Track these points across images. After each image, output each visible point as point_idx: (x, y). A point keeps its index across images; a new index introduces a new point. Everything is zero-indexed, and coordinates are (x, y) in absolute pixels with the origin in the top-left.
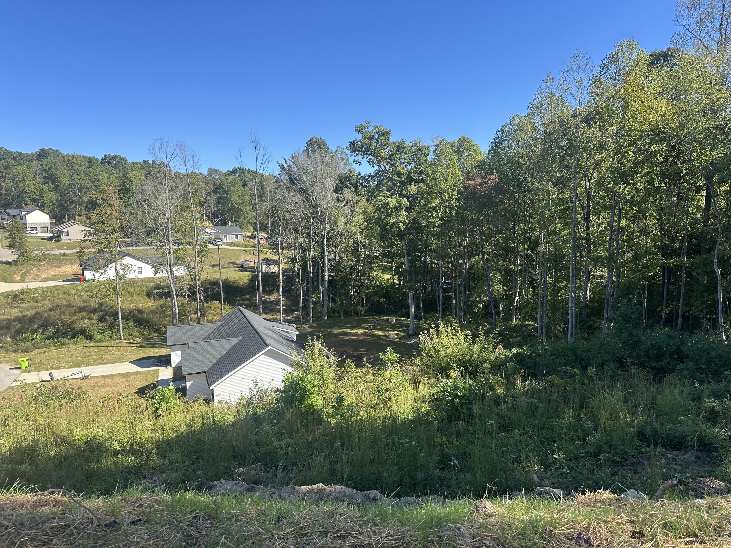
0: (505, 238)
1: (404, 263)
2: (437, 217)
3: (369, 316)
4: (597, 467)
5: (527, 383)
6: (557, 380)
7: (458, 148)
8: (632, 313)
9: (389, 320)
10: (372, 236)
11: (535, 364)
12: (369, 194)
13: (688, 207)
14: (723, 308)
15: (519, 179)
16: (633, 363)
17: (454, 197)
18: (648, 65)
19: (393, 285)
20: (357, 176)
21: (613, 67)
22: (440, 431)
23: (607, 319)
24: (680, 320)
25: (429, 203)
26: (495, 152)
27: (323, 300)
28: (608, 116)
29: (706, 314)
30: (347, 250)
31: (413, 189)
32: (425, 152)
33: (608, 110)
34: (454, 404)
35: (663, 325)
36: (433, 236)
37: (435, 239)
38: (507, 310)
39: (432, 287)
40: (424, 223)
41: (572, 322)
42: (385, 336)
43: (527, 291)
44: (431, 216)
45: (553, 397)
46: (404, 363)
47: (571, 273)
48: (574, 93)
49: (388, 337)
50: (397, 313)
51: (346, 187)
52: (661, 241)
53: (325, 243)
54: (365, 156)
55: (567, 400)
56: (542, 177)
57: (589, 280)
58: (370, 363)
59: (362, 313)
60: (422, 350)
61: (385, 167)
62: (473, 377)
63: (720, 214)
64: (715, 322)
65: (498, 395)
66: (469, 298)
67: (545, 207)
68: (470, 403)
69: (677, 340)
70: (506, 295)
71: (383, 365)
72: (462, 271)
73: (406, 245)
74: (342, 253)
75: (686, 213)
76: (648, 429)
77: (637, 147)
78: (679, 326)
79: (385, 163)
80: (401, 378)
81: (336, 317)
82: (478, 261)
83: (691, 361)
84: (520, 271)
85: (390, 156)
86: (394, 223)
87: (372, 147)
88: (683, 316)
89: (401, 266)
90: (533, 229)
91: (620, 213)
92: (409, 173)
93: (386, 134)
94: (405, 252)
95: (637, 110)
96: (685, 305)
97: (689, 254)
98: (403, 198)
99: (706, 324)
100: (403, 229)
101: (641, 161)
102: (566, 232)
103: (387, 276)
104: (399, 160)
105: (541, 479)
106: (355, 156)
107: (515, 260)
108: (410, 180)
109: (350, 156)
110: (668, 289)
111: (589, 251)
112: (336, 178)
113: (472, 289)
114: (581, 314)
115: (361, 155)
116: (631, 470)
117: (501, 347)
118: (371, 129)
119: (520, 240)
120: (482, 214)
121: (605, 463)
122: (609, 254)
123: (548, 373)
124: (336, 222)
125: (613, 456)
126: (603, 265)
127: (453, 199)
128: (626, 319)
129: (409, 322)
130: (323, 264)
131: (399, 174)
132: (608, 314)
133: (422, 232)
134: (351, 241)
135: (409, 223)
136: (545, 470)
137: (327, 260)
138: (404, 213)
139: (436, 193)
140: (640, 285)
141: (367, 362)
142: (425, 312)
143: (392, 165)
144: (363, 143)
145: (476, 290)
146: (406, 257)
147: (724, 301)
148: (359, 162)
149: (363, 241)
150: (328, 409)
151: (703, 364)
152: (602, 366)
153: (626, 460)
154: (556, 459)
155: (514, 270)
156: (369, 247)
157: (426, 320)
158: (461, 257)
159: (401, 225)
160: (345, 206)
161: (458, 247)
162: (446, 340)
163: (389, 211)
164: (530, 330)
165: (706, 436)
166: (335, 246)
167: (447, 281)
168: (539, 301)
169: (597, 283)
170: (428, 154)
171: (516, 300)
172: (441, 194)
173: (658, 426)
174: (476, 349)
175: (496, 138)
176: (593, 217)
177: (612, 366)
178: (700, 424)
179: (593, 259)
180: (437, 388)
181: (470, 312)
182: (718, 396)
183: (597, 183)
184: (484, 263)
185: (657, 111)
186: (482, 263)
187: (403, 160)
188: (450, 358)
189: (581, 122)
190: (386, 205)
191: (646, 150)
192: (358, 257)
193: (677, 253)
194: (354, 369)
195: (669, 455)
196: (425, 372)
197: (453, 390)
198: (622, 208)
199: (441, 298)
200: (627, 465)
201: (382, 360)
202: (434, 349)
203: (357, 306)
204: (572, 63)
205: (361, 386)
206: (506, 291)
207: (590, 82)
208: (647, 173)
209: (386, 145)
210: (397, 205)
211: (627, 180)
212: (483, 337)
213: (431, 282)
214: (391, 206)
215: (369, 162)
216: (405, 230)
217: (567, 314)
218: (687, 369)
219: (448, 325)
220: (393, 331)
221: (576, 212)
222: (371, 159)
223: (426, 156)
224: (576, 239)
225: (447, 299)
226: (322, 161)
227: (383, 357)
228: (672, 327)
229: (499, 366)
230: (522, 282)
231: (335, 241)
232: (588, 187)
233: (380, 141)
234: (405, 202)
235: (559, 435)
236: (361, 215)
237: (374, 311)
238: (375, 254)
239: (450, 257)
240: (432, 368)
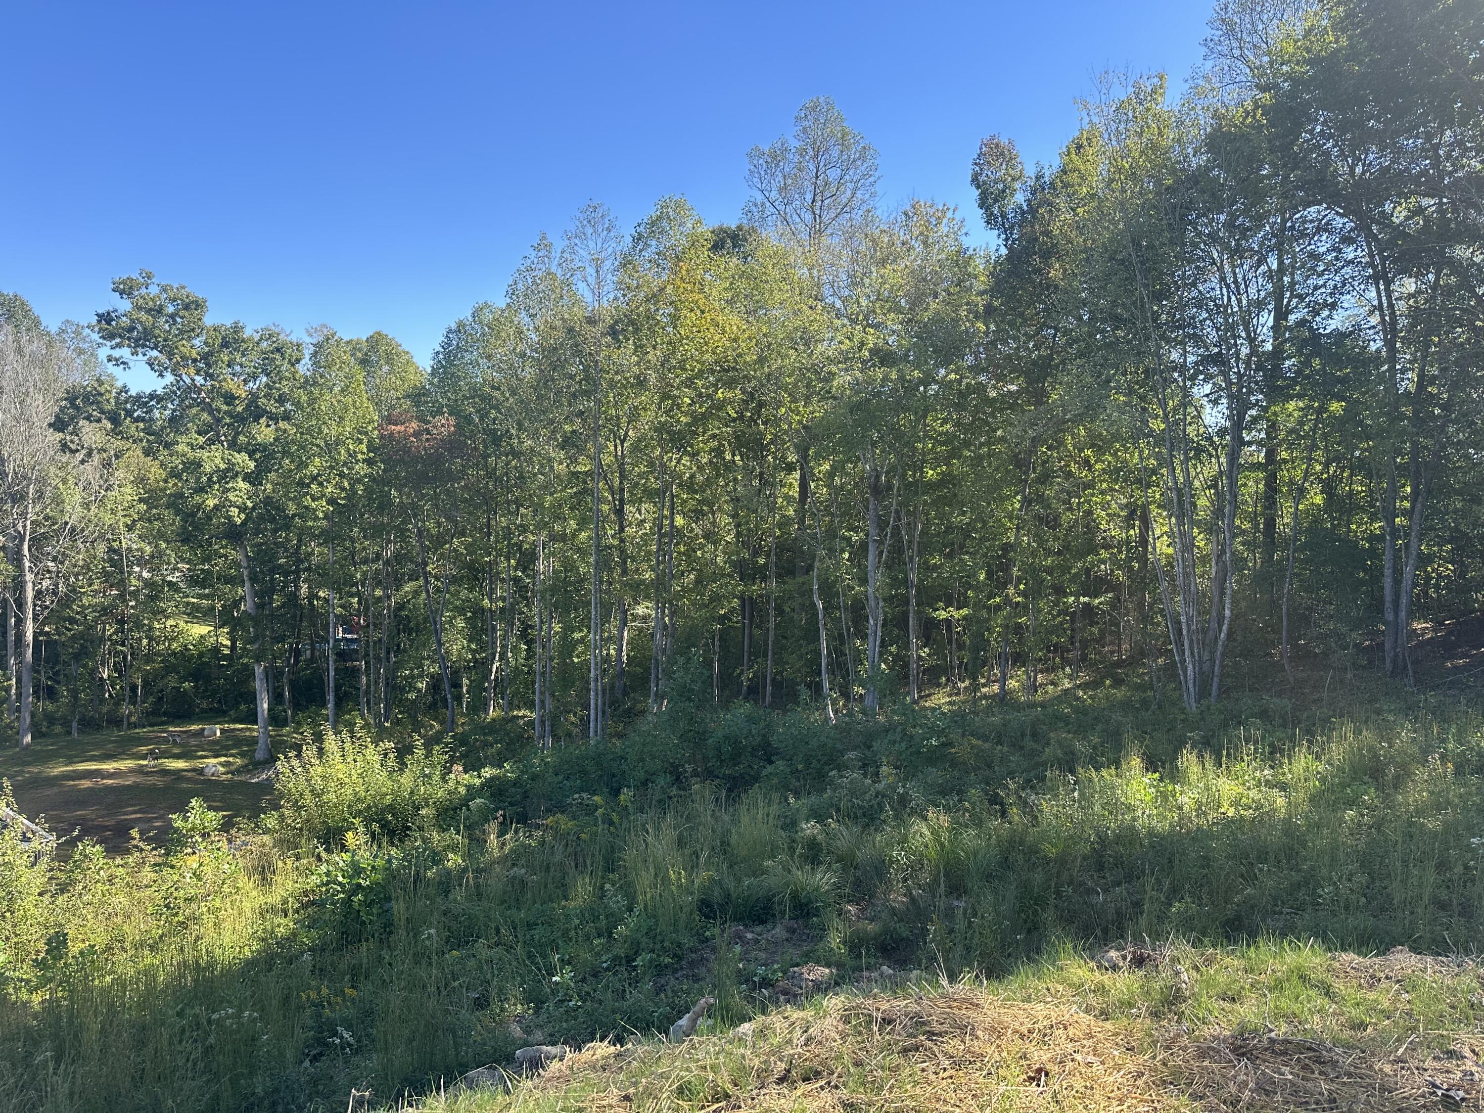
0: (470, 544)
1: (242, 598)
2: (321, 498)
3: (152, 725)
4: (630, 984)
5: (508, 836)
6: (564, 823)
7: (366, 355)
8: (692, 681)
9: (206, 733)
10: (161, 535)
11: (526, 796)
12: (152, 438)
13: (776, 497)
14: (828, 664)
15: (496, 430)
16: (695, 774)
17: (360, 456)
18: (709, 250)
19: (216, 650)
20: (119, 394)
21: (654, 243)
22: (319, 971)
23: (656, 694)
24: (769, 688)
25: (302, 465)
26: (444, 373)
27: (19, 695)
28: (649, 329)
29: (806, 677)
30: (89, 569)
31: (264, 433)
32: (290, 355)
33: (648, 318)
34: (351, 906)
35: (745, 698)
36: (314, 537)
37: (320, 545)
38: (477, 689)
39: (313, 650)
40: (292, 508)
41: (596, 705)
42: (194, 770)
43: (515, 649)
44: (307, 494)
45: (558, 858)
46: (239, 829)
47: (593, 613)
48: (589, 279)
49: (200, 772)
50: (225, 713)
51: (88, 418)
52: (738, 555)
53: (26, 552)
54: (139, 350)
55: (581, 861)
56: (537, 429)
57: (625, 624)
58: (148, 840)
59: (133, 719)
60: (281, 796)
61: (193, 380)
62: (400, 840)
63: (818, 510)
64: (817, 688)
65: (448, 872)
66: (398, 669)
67: (545, 487)
68: (388, 899)
69: (762, 724)
70: (476, 661)
71: (179, 841)
72: (380, 614)
73: (247, 556)
74: (77, 575)
75: (772, 508)
76: (716, 894)
77: (696, 389)
78: (768, 699)
79: (192, 371)
80: (227, 866)
81: (57, 735)
82: (416, 591)
83: (783, 758)
84: (503, 610)
85: (205, 357)
86: (216, 507)
87: (157, 332)
88: (773, 680)
89: (236, 604)
90: (523, 529)
91: (673, 503)
92: (254, 397)
93: (194, 305)
94: (246, 573)
95: (694, 326)
96: (776, 663)
97: (779, 576)
98: (239, 452)
99: (805, 694)
100: (239, 521)
101: (703, 414)
102: (583, 535)
103: (199, 630)
104: (229, 366)
105: (528, 1031)
106: (112, 348)
107: (491, 589)
108: (255, 412)
109: (99, 345)
110: (751, 636)
111: (625, 572)
112: (60, 395)
113: (405, 651)
114: (612, 687)
115: (129, 346)
116: (687, 977)
117: (461, 768)
118: (154, 290)
119: (501, 549)
120: (424, 496)
121: (644, 973)
122: (658, 575)
123: (548, 811)
124: (58, 500)
125: (658, 955)
126: (647, 597)
127: (357, 461)
128: (684, 693)
129: (255, 734)
130: (20, 604)
131: (230, 399)
132: (657, 686)
133: (287, 527)
134: (101, 549)
135: (254, 508)
136: (537, 1010)
137: (30, 594)
138: (242, 485)
139: (318, 446)
140: (707, 631)
141: (141, 839)
142: (297, 706)
143: (209, 376)
144: (133, 321)
145: (413, 653)
146: (247, 584)
147: (829, 654)
148: (123, 363)
149: (134, 546)
150: (26, 972)
151: (800, 763)
152: (645, 783)
153: (681, 958)
154: (557, 983)
155: (490, 609)
156: (154, 561)
157: (299, 724)
158: (379, 584)
159: (234, 511)
160: (83, 462)
161: (373, 561)
162: (340, 766)
163: (204, 479)
164: (520, 727)
165: (803, 889)
166: (55, 559)
167: (349, 636)
168: (537, 667)
169: (640, 630)
170: (298, 361)
171: (494, 670)
172: (331, 448)
173: (731, 885)
174: (406, 780)
175: (446, 345)
176: (628, 508)
177: (662, 783)
178: (794, 870)
179: (631, 586)
180: (314, 877)
181: (401, 700)
182: (819, 816)
183: (635, 448)
184: (429, 596)
185: (724, 332)
186: (424, 595)
187: (238, 368)
188: (349, 806)
189: (603, 335)
190: (194, 466)
191: (709, 396)
192: (121, 584)
193: (761, 573)
194: (102, 861)
195: (749, 936)
196: (287, 845)
197: (350, 877)
198: (677, 496)
199: (332, 673)
200: (682, 968)
201: (176, 830)
202: (312, 791)
203: (118, 704)
204: (585, 222)
205: (121, 900)
206: (474, 652)
207: (617, 263)
208: (714, 436)
209: (193, 330)
210: (223, 466)
211: (682, 446)
212: (420, 752)
213: (311, 639)
214: (208, 468)
215: (151, 365)
216: (244, 523)
217: (588, 690)
218: (777, 774)
219: (345, 735)
220: (216, 757)
221: (601, 500)
222: (156, 358)
223: (293, 365)
224: (601, 549)
225: (348, 675)
226: (19, 351)
227: (179, 824)
228: (756, 701)
229: (455, 809)
230: (506, 632)
231: (55, 547)
232: (619, 453)
233: (179, 320)
234: (242, 460)
235: (565, 934)
236: (129, 486)
237: (165, 714)
238: (169, 578)
239: (356, 584)
240: (305, 833)
